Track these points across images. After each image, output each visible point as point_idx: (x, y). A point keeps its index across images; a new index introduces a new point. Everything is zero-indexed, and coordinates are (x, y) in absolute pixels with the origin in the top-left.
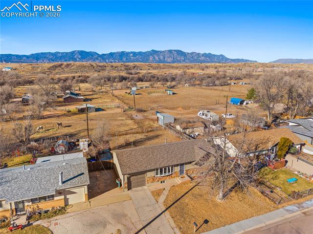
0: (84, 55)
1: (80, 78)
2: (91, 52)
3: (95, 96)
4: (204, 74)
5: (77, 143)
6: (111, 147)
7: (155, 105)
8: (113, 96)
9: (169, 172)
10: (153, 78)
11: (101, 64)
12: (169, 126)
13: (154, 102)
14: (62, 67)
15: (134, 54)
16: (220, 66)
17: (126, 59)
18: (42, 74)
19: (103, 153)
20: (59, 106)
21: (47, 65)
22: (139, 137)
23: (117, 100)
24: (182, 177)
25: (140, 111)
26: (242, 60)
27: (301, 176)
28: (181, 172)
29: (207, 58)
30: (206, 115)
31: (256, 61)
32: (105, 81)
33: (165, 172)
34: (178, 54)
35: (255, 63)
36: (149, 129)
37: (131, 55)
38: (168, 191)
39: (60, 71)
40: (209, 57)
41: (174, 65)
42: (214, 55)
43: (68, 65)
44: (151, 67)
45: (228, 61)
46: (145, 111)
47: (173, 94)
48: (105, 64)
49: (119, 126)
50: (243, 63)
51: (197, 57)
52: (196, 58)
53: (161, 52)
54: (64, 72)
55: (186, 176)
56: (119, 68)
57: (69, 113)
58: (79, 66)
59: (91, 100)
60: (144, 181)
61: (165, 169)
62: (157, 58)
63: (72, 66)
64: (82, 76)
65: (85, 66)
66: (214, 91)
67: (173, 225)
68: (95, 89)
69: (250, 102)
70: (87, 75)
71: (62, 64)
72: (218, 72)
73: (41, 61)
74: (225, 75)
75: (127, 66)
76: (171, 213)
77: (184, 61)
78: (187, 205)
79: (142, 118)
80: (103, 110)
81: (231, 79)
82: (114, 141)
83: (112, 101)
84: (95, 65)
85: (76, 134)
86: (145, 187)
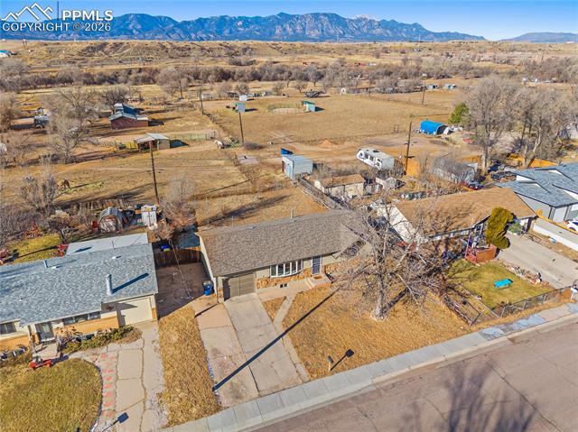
0: (147, 23)
1: (142, 74)
2: (160, 17)
3: (169, 115)
4: (379, 66)
5: (137, 212)
6: (198, 220)
7: (280, 135)
8: (204, 114)
9: (294, 269)
10: (280, 74)
11: (181, 44)
12: (302, 180)
13: (280, 128)
14: (106, 49)
15: (246, 21)
16: (410, 48)
17: (230, 33)
18: (68, 65)
19: (184, 231)
20: (103, 135)
21: (77, 45)
22: (249, 200)
23: (211, 122)
24: (316, 278)
25: (253, 147)
26: (456, 36)
27: (520, 275)
28: (316, 269)
29: (388, 31)
30: (372, 158)
31: (482, 38)
32: (189, 80)
33: (287, 270)
34: (331, 22)
36: (267, 186)
37: (240, 23)
38: (291, 302)
39: (101, 58)
41: (323, 45)
42: (402, 25)
43: (116, 46)
44: (278, 49)
45: (428, 37)
46: (261, 147)
47: (317, 109)
48: (188, 43)
49: (213, 178)
50: (456, 42)
51: (368, 29)
52: (365, 31)
53: (298, 17)
54: (110, 60)
55: (323, 275)
56: (217, 53)
57: (123, 152)
58: (138, 48)
59: (161, 122)
60: (252, 284)
61: (288, 265)
62: (289, 30)
63: (125, 48)
64: (145, 69)
65: (149, 49)
66: (394, 104)
67: (296, 359)
68: (169, 98)
69: (455, 129)
70: (154, 66)
71: (105, 44)
72: (405, 61)
73: (65, 35)
74: (418, 68)
75: (231, 48)
76: (293, 339)
77: (342, 36)
78: (322, 325)
79: (256, 162)
80: (184, 144)
81: (429, 77)
82: (203, 209)
83: (202, 125)
84: (169, 46)
85: (137, 193)
86: (254, 295)
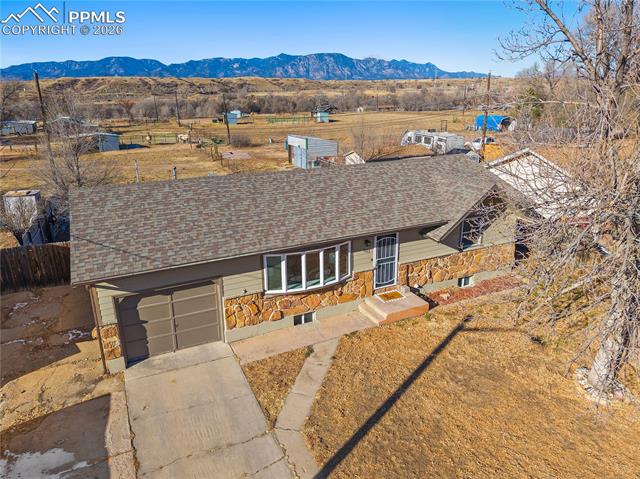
0: (129, 65)
11: (167, 80)
14: (76, 87)
15: (241, 61)
16: (427, 84)
17: (226, 76)
26: (473, 75)
29: (400, 72)
34: (336, 62)
35: (500, 79)
37: (236, 65)
40: (403, 69)
42: (414, 65)
43: (89, 83)
44: (279, 85)
45: (443, 76)
48: (174, 79)
51: (378, 70)
52: (375, 71)
53: (300, 58)
58: (115, 84)
62: (291, 71)
63: (100, 85)
65: (128, 85)
71: (76, 81)
75: (225, 84)
77: (350, 77)
84: (152, 83)
